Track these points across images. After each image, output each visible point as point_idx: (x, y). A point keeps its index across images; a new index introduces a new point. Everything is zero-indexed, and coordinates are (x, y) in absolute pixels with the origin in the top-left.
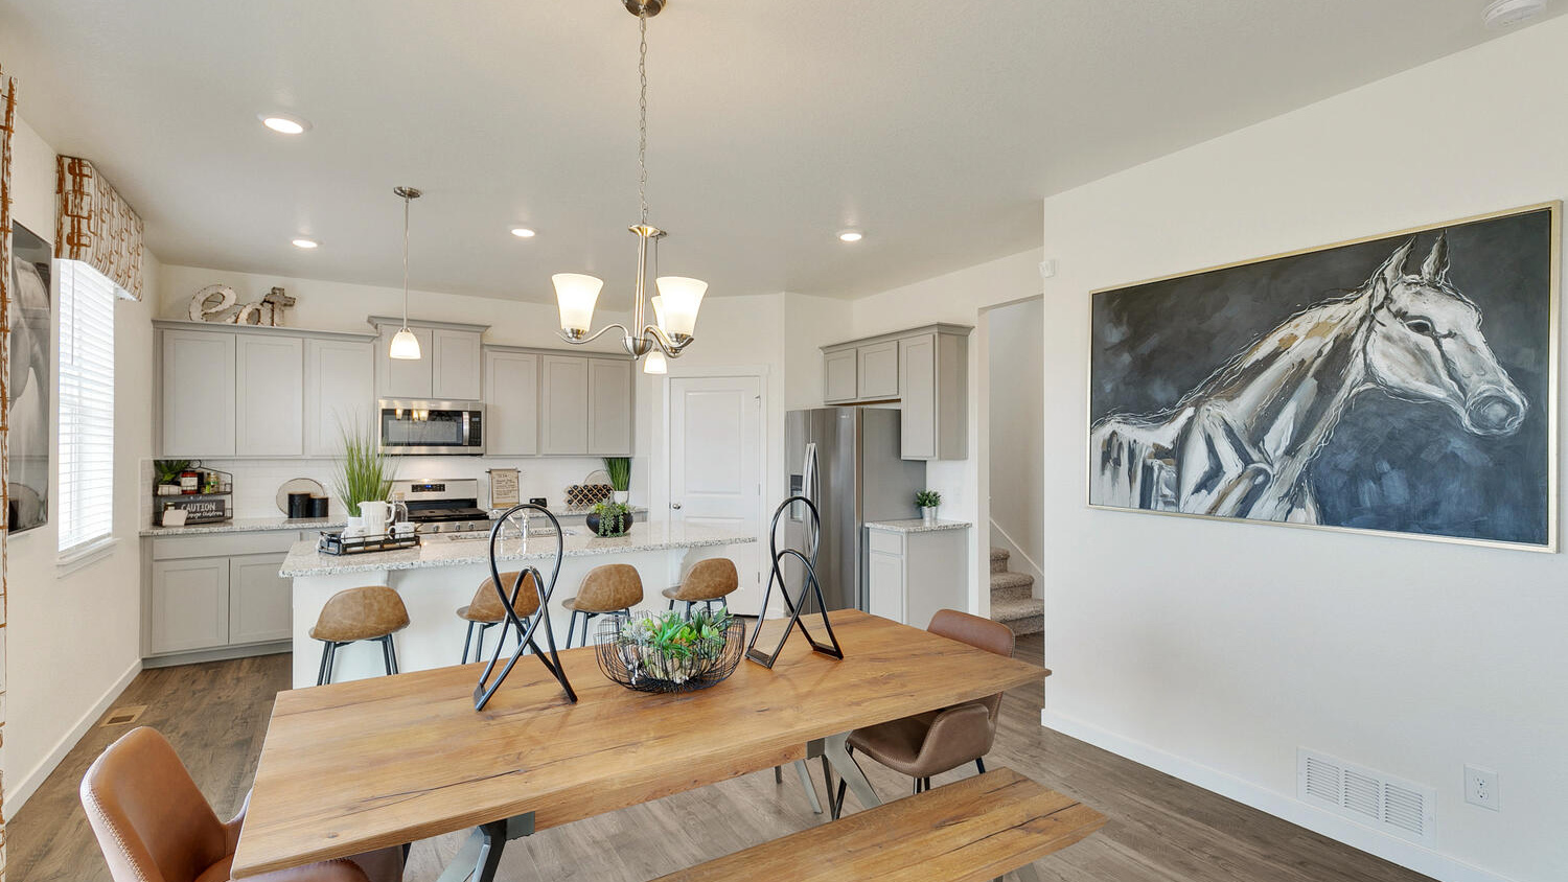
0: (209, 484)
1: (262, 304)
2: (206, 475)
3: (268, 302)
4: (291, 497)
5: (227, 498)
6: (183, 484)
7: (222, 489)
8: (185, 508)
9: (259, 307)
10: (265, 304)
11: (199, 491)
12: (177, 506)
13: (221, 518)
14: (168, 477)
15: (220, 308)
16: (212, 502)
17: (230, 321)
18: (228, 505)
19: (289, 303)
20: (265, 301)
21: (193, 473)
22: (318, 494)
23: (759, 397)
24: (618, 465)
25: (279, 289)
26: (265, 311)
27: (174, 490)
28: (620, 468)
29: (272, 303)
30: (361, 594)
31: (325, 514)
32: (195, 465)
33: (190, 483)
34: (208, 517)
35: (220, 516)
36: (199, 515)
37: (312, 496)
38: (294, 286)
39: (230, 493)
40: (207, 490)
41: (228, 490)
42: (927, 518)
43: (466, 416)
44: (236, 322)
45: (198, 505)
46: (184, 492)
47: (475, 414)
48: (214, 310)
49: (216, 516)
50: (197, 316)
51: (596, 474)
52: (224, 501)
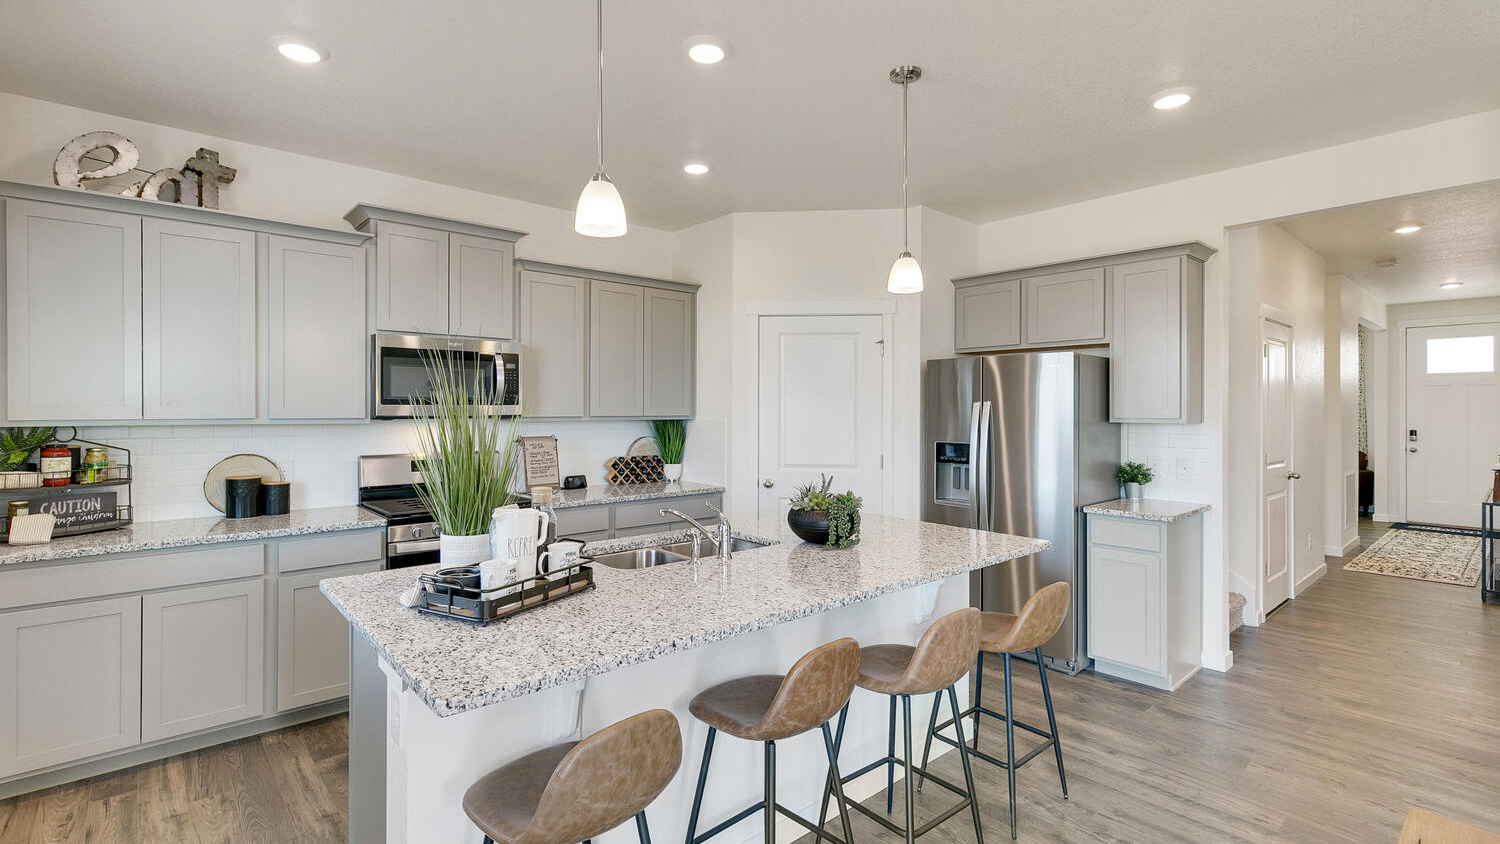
0: (90, 466)
1: (182, 173)
2: (83, 453)
3: (193, 170)
4: (231, 485)
5: (122, 491)
6: (45, 468)
7: (114, 474)
8: (47, 511)
9: (179, 177)
10: (188, 173)
11: (73, 480)
12: (33, 509)
13: (113, 523)
14: (16, 458)
15: (110, 171)
16: (96, 496)
17: (130, 194)
18: (122, 500)
19: (227, 176)
20: (187, 168)
21: (62, 450)
22: (272, 478)
23: (882, 342)
24: (672, 432)
25: (210, 153)
26: (188, 184)
27: (30, 479)
28: (670, 433)
29: (200, 174)
30: (627, 737)
31: (284, 509)
32: (62, 436)
33: (58, 466)
34: (89, 522)
35: (109, 519)
36: (73, 519)
37: (263, 482)
38: (233, 152)
39: (128, 481)
40: (90, 477)
41: (124, 475)
42: (1135, 499)
43: (499, 362)
44: (139, 195)
45: (71, 503)
46: (47, 483)
47: (510, 359)
48: (99, 174)
49: (102, 520)
50: (69, 178)
51: (643, 441)
52: (115, 493)
